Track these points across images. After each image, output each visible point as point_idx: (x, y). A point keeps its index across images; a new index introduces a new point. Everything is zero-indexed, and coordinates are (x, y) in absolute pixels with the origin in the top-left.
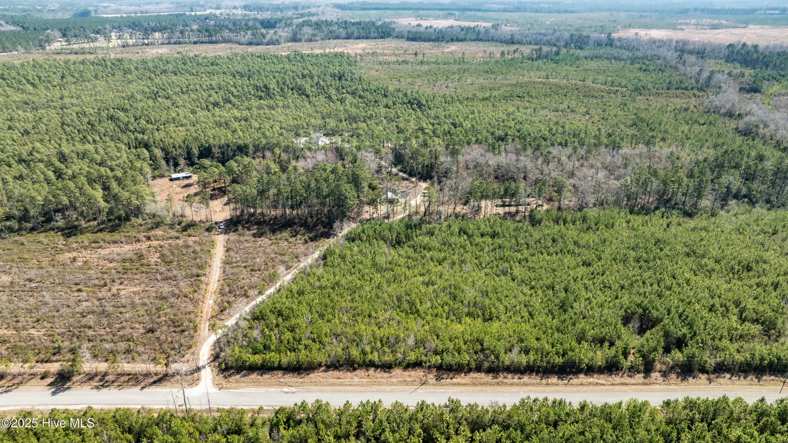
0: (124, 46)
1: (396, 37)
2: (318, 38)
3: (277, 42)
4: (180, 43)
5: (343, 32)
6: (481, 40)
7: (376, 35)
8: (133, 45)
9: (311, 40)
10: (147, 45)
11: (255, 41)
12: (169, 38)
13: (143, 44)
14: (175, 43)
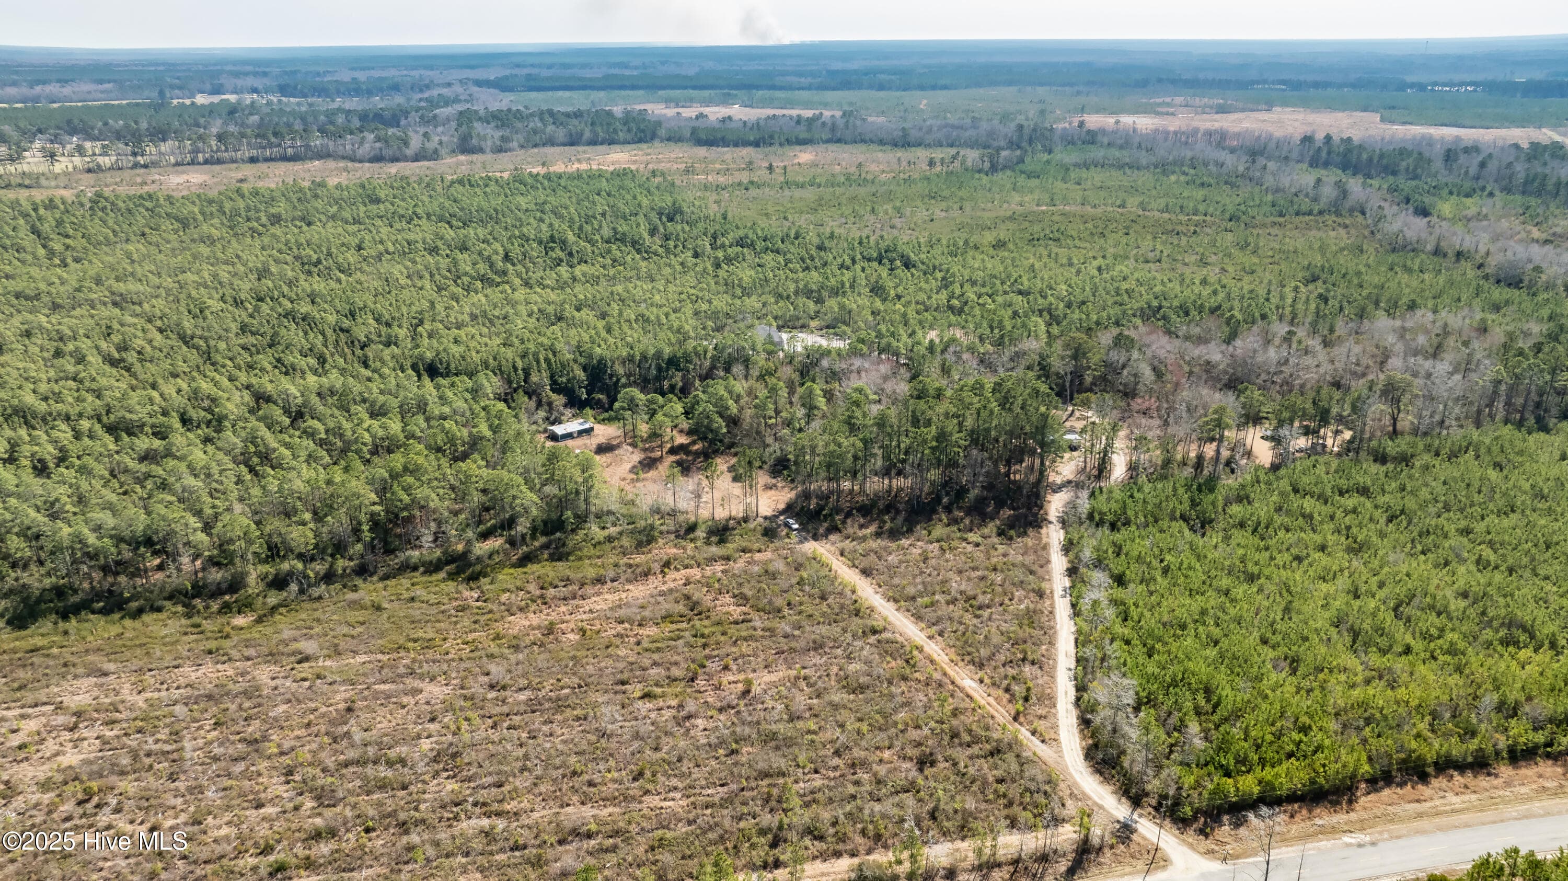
0: (89, 171)
1: (669, 139)
2: (515, 144)
3: (434, 156)
4: (219, 162)
5: (561, 134)
6: (839, 141)
7: (629, 137)
8: (111, 168)
9: (500, 150)
10: (145, 166)
11: (388, 152)
12: (196, 151)
13: (136, 165)
14: (206, 162)
